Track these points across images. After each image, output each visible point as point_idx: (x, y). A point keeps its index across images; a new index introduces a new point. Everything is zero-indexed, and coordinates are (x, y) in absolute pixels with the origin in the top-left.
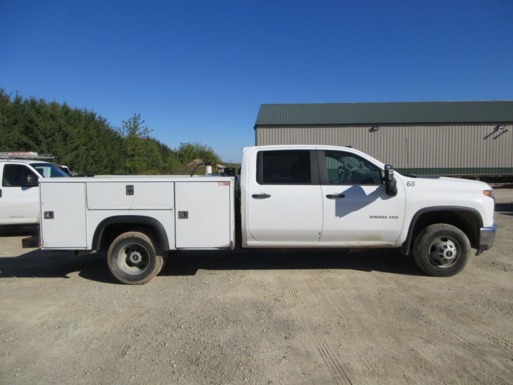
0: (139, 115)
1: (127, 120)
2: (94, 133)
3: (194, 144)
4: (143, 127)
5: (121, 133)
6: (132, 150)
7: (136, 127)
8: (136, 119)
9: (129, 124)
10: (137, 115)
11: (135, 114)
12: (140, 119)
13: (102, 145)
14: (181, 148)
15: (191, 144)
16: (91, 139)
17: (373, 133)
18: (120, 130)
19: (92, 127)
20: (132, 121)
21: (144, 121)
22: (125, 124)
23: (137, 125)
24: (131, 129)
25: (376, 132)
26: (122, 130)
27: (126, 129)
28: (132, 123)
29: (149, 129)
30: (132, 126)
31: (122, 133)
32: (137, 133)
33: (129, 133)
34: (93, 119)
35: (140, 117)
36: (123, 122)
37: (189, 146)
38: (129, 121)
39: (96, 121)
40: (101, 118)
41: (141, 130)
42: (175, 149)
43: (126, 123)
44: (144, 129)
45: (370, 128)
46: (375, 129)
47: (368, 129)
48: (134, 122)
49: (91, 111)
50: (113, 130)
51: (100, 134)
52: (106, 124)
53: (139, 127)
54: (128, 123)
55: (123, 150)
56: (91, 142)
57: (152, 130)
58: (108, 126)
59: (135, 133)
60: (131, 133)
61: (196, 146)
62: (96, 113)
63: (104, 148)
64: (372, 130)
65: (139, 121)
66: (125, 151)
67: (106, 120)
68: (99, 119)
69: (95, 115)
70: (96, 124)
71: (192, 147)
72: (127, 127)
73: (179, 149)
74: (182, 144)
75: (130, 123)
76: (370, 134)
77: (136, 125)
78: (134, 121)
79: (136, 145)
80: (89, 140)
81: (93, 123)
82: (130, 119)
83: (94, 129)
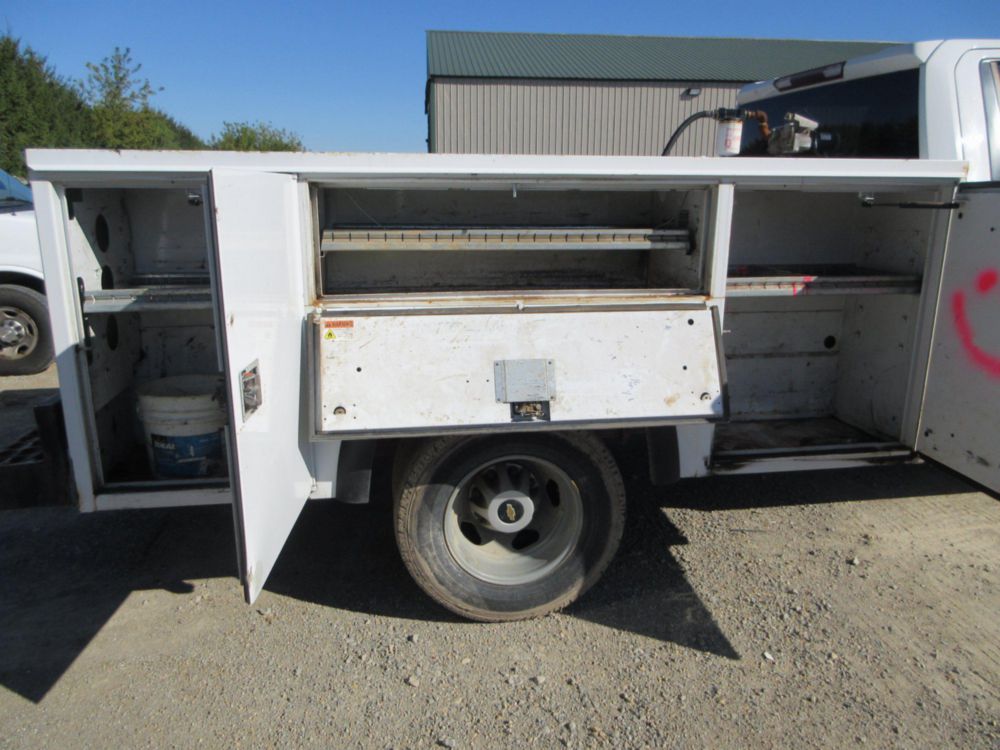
0: (128, 50)
1: (96, 63)
2: (22, 90)
3: (257, 125)
4: (139, 81)
5: (86, 95)
6: (116, 136)
7: (121, 79)
8: (119, 61)
9: (102, 73)
10: (122, 52)
11: (117, 49)
12: (129, 60)
13: (44, 119)
14: (225, 136)
15: (250, 125)
16: (14, 104)
17: (688, 103)
18: (82, 85)
19: (14, 73)
20: (109, 65)
21: (140, 65)
22: (92, 72)
23: (125, 75)
24: (110, 85)
25: (695, 100)
26: (87, 87)
27: (96, 83)
28: (111, 70)
29: (154, 87)
30: (112, 78)
31: (89, 93)
32: (126, 94)
33: (104, 92)
34: (13, 57)
35: (130, 55)
36: (88, 65)
37: (245, 130)
38: (102, 65)
39: (21, 61)
40: (31, 54)
41: (135, 88)
42: (213, 138)
43: (97, 70)
44: (142, 85)
45: (683, 90)
46: (693, 92)
47: (678, 91)
48: (114, 67)
49: (6, 33)
50: (65, 85)
51: (33, 93)
52: (45, 69)
53: (130, 78)
54: (101, 69)
55: (95, 134)
56: (15, 111)
57: (162, 89)
58: (51, 76)
59: (119, 93)
60: (109, 93)
61: (260, 131)
62: (18, 41)
63: (51, 128)
64: (687, 95)
65: (127, 66)
66: (99, 137)
67: (45, 60)
68: (27, 56)
69: (16, 45)
70: (23, 68)
71: (252, 132)
72: (98, 79)
73: (221, 138)
74: (228, 125)
75: (106, 69)
76: (682, 103)
77: (121, 75)
78: (115, 63)
79: (126, 125)
80: (10, 106)
81: (13, 64)
82: (106, 59)
83: (20, 78)
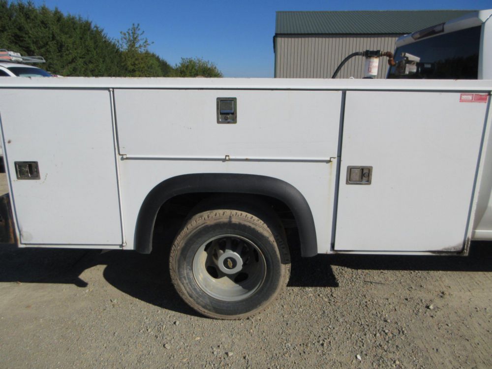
0: (138, 25)
1: (125, 31)
2: (90, 43)
3: (196, 59)
4: (143, 39)
5: (120, 46)
6: (132, 65)
7: (135, 38)
8: (135, 30)
9: (127, 36)
10: (136, 26)
11: (134, 24)
12: (139, 29)
13: (101, 57)
14: (182, 64)
15: (193, 59)
16: (88, 51)
18: (118, 42)
19: (89, 37)
20: (130, 32)
21: (143, 32)
22: (123, 36)
23: (137, 37)
24: (130, 41)
26: (120, 42)
27: (125, 41)
28: (131, 34)
29: (149, 42)
30: (131, 38)
31: (121, 45)
32: (137, 45)
33: (128, 45)
34: (89, 29)
35: (139, 27)
36: (121, 33)
37: (191, 61)
38: (127, 32)
39: (92, 31)
40: (97, 28)
41: (141, 42)
42: (176, 65)
43: (125, 34)
44: (144, 41)
48: (132, 33)
50: (111, 42)
51: (97, 46)
52: (102, 34)
53: (139, 38)
54: (127, 34)
55: (123, 64)
56: (89, 54)
57: (153, 43)
58: (105, 38)
59: (134, 45)
60: (130, 45)
61: (198, 62)
62: (92, 22)
63: (103, 62)
65: (139, 32)
66: (124, 65)
67: (103, 30)
68: (95, 29)
69: (90, 24)
70: (93, 34)
71: (194, 62)
72: (125, 39)
73: (180, 65)
74: (183, 59)
75: (129, 34)
77: (135, 37)
78: (133, 31)
79: (136, 60)
80: (87, 52)
81: (89, 33)
82: (129, 30)
83: (91, 39)
